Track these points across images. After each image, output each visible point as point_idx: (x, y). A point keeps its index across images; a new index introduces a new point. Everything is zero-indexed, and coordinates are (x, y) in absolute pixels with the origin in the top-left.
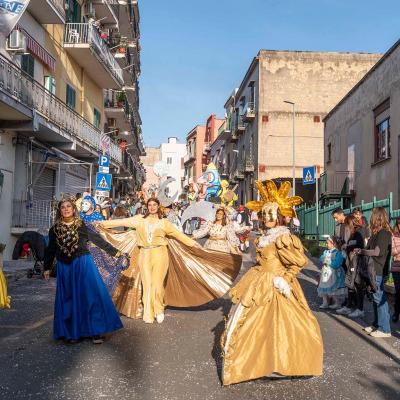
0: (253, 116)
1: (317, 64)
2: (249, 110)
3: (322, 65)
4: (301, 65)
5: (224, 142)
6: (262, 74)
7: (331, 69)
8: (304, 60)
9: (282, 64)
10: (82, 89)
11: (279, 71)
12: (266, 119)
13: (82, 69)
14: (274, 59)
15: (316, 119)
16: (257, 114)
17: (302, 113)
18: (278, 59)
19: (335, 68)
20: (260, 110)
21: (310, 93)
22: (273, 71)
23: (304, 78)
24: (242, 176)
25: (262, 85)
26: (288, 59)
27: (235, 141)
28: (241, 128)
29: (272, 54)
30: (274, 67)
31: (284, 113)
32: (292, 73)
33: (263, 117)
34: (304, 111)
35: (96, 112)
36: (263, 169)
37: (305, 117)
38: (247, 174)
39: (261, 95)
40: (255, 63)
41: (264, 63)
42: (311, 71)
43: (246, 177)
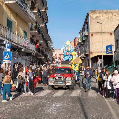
0: (88, 34)
1: (110, 14)
2: (86, 32)
3: (112, 15)
4: (104, 15)
5: (79, 46)
6: (90, 19)
7: (116, 16)
8: (106, 13)
9: (97, 15)
10: (16, 22)
11: (96, 17)
12: (92, 35)
13: (16, 14)
14: (94, 13)
15: (111, 34)
16: (89, 33)
17: (105, 32)
18: (96, 13)
19: (117, 15)
20: (90, 32)
21: (108, 25)
22: (94, 18)
23: (106, 20)
24: (85, 56)
25: (90, 23)
26: (99, 13)
27: (83, 45)
28: (84, 39)
29: (94, 11)
30: (94, 16)
31: (99, 32)
32: (101, 18)
33: (91, 34)
34: (106, 31)
35: (24, 32)
36: (92, 53)
37: (106, 34)
38: (86, 55)
39: (90, 26)
40: (88, 15)
41: (91, 15)
42: (108, 17)
43: (86, 56)
